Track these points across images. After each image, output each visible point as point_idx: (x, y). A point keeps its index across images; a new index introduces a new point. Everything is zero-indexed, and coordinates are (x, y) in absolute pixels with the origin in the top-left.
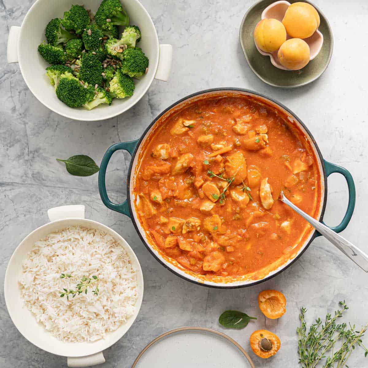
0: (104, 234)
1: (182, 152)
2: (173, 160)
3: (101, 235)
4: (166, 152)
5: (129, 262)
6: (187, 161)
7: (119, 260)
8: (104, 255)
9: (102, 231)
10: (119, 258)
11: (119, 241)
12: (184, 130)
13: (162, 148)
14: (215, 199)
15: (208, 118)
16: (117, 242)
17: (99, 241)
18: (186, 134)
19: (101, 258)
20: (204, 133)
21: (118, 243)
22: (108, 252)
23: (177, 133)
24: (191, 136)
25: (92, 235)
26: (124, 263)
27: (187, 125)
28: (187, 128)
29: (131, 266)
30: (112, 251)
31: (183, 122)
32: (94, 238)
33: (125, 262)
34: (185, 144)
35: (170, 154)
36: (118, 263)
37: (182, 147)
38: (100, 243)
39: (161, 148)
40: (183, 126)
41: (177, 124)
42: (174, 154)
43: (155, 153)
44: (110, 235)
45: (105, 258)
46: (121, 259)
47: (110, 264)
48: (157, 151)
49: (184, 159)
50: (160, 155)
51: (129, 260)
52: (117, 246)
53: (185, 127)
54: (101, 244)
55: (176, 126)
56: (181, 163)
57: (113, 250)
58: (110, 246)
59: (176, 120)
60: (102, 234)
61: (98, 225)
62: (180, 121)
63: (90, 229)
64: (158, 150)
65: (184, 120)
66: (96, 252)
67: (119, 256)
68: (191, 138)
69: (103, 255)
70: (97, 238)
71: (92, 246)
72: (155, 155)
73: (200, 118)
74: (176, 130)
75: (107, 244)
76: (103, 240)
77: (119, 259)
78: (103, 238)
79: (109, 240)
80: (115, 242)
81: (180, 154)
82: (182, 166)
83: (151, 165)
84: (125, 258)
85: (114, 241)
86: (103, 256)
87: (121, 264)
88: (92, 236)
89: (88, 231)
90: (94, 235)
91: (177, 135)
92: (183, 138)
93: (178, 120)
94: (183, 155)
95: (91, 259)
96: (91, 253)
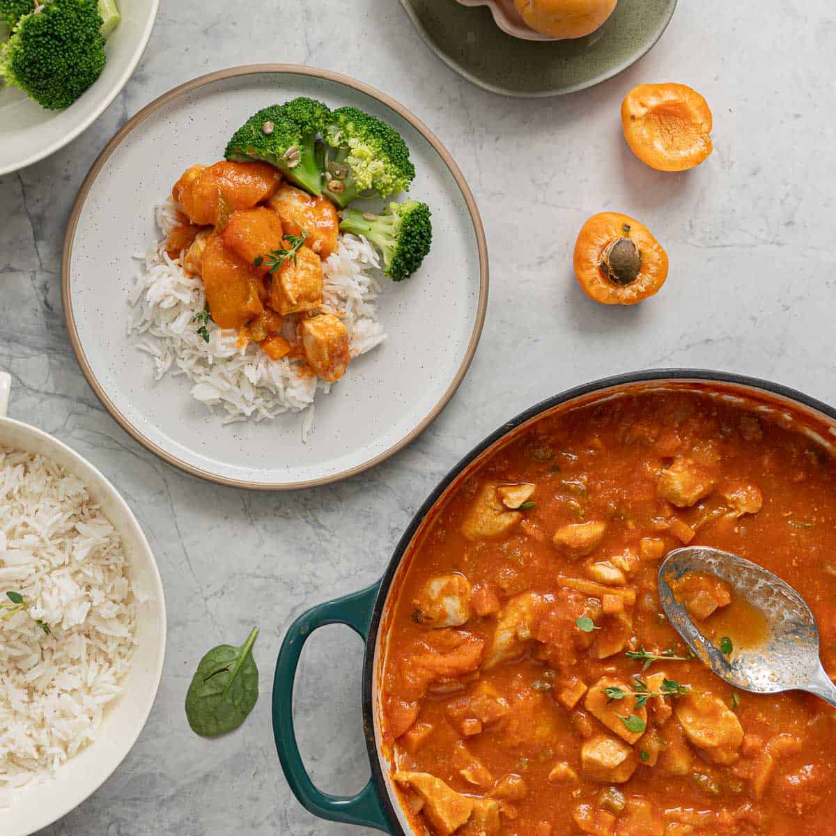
0: (59, 471)
1: (508, 594)
2: (481, 623)
3: (48, 474)
4: (462, 604)
5: (125, 572)
6: (528, 617)
7: (95, 561)
8: (50, 539)
9: (53, 463)
10: (95, 555)
11: (102, 502)
12: (507, 520)
13: (448, 591)
14: (633, 733)
15: (578, 469)
16: (94, 503)
17: (40, 494)
18: (514, 532)
19: (38, 549)
20: (571, 516)
21: (97, 507)
22: (63, 531)
23: (486, 531)
24: (529, 536)
25: (20, 469)
26: (107, 574)
27: (516, 505)
28: (515, 514)
29: (130, 585)
30: (74, 529)
31: (500, 498)
32: (24, 482)
33: (110, 570)
34: (513, 564)
35: (472, 608)
36: (89, 573)
37: (506, 575)
38: (42, 501)
39: (442, 590)
40: (500, 508)
41: (481, 503)
42: (487, 607)
43: (426, 610)
44: (79, 479)
45: (51, 551)
46: (99, 558)
47: (66, 571)
48: (431, 603)
49: (516, 615)
50: (444, 615)
51: (127, 564)
52: (94, 516)
53: (508, 510)
54: (44, 503)
55: (479, 510)
56: (509, 628)
57: (79, 526)
58: (72, 513)
59: (474, 491)
60: (51, 472)
61: (40, 440)
62: (490, 492)
63: (15, 451)
64: (433, 598)
65: (504, 490)
66: (25, 525)
67: (96, 549)
68: (532, 541)
69: (46, 539)
70: (36, 484)
71: (15, 504)
72: (427, 618)
73: (549, 471)
74: (480, 523)
75: (65, 506)
76: (54, 490)
77: (93, 557)
78: (53, 485)
79: (71, 493)
80: (90, 502)
81: (504, 599)
82: (516, 636)
83: (420, 651)
84: (113, 560)
85: (87, 498)
86: (48, 542)
87: (100, 577)
88: (21, 474)
89: (7, 454)
90: (26, 471)
91: (485, 538)
92: (506, 546)
93: (480, 490)
94: (512, 601)
95: (8, 548)
96: (8, 527)
